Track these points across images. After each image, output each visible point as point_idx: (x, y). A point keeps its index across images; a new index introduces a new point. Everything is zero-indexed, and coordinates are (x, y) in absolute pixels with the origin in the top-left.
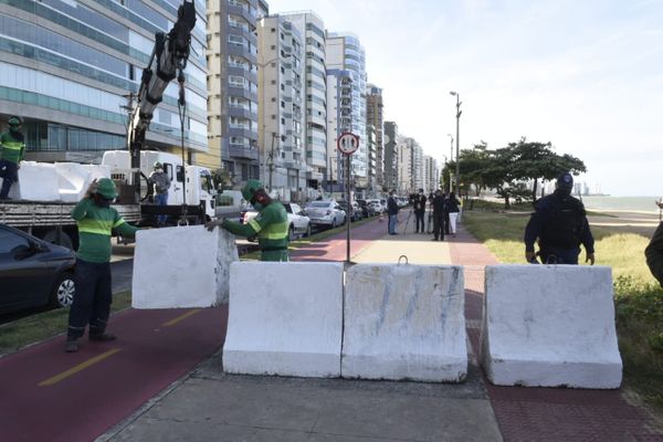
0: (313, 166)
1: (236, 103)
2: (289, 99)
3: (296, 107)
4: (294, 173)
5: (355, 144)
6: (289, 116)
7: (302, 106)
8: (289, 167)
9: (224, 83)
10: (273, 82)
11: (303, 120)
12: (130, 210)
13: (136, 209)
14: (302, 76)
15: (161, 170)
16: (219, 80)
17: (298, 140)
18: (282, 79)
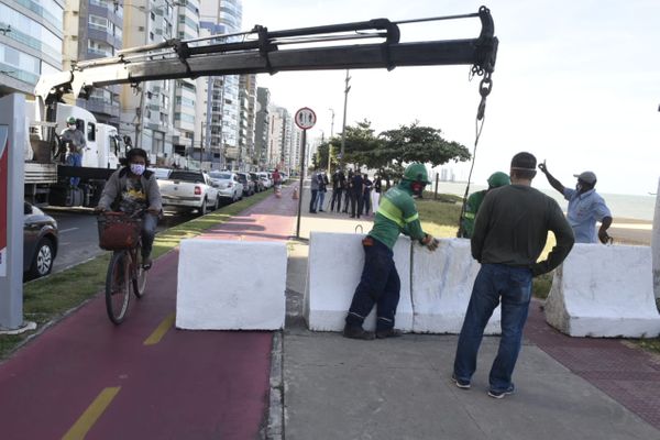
0: (181, 130)
1: (96, 48)
4: (159, 136)
8: (155, 129)
9: (83, 22)
10: (141, 29)
13: (54, 170)
14: (174, 25)
15: (74, 127)
16: (77, 19)
17: (166, 99)
18: (151, 27)
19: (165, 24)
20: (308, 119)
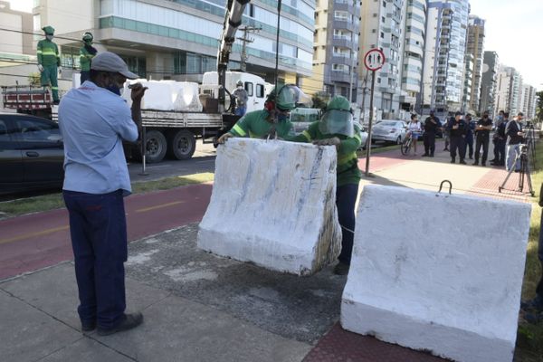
0: (407, 91)
1: (340, 34)
2: (388, 30)
3: (395, 38)
4: (388, 97)
5: (381, 61)
6: (387, 45)
7: (401, 36)
8: (384, 91)
9: (331, 17)
10: (375, 15)
11: (400, 49)
12: (212, 118)
13: (219, 118)
14: (403, 9)
15: (242, 88)
16: (326, 15)
17: (394, 67)
18: (383, 12)
19: (394, 8)
20: (376, 60)
